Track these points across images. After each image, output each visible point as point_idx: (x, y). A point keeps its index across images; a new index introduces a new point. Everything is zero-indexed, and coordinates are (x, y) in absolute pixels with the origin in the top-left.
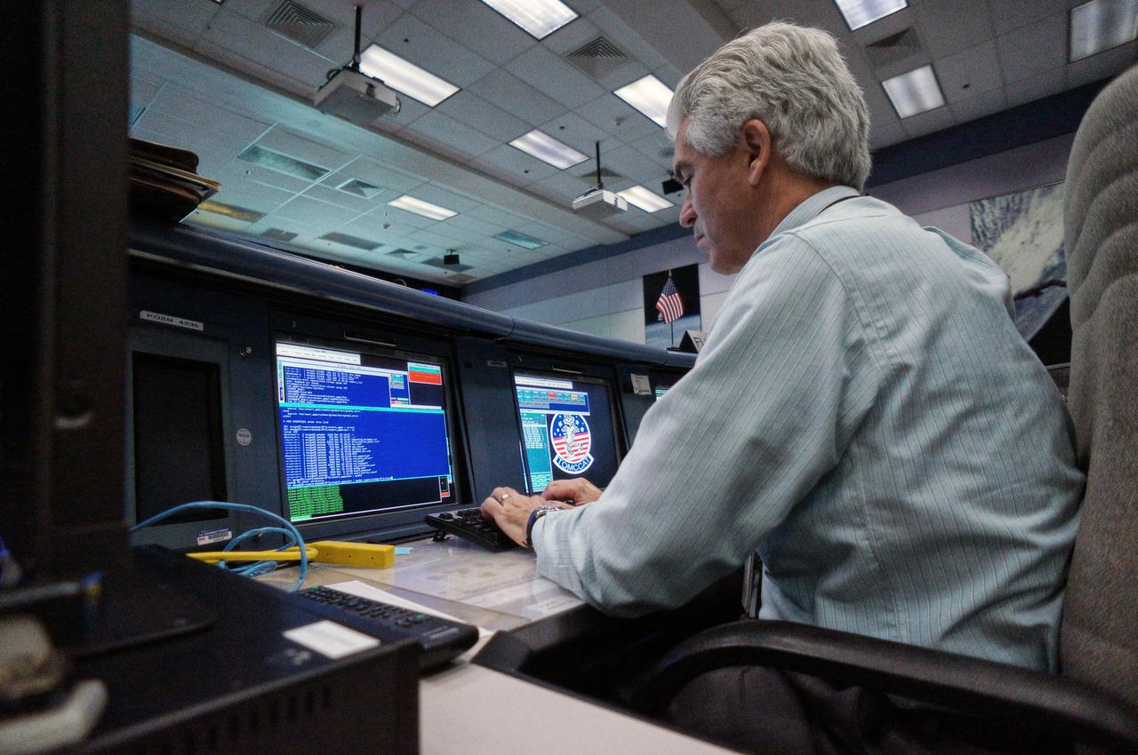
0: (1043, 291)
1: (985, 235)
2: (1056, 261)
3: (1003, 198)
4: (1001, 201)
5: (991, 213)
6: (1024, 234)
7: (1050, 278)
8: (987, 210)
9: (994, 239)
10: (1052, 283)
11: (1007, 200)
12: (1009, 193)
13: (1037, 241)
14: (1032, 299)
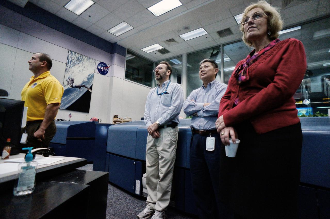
0: (81, 87)
1: (70, 63)
2: (86, 80)
3: (78, 55)
4: (77, 55)
5: (74, 57)
6: (81, 68)
7: (84, 85)
8: (73, 56)
9: (73, 65)
10: (84, 86)
11: (79, 56)
12: (80, 54)
13: (83, 72)
14: (78, 88)
